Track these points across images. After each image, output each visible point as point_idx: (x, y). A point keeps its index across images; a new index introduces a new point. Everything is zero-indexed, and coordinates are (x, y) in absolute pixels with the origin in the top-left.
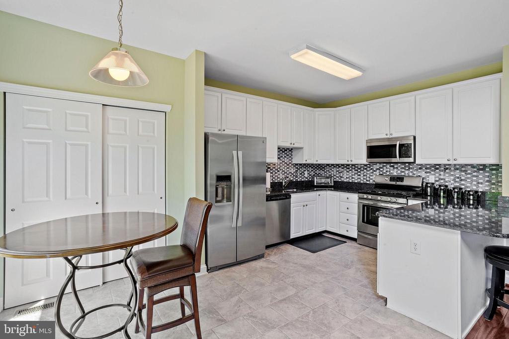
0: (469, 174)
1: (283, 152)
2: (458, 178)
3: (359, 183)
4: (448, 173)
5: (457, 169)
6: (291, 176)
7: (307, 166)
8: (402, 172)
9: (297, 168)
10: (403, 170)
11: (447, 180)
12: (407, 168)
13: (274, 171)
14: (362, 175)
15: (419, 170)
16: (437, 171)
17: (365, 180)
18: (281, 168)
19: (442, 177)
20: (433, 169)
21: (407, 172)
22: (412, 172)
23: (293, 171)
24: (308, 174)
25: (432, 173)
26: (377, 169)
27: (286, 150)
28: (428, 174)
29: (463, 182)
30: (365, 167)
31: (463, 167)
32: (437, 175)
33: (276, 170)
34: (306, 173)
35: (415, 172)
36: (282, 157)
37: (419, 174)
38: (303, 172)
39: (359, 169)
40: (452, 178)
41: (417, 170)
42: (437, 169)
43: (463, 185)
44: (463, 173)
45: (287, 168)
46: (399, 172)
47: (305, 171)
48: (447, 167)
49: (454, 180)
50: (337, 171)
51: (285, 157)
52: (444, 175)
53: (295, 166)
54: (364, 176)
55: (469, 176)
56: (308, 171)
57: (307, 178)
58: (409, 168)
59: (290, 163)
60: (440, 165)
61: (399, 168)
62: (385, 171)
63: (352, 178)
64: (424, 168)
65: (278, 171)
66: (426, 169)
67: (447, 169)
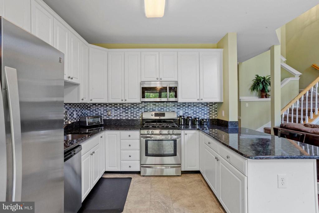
0: (200, 108)
2: (195, 111)
3: (127, 120)
4: (190, 108)
5: (195, 106)
9: (67, 108)
10: (162, 107)
11: (189, 113)
12: (165, 106)
14: (129, 113)
15: (173, 107)
16: (184, 107)
17: (132, 117)
19: (187, 111)
20: (181, 106)
21: (165, 109)
22: (168, 109)
24: (77, 114)
25: (181, 109)
26: (143, 107)
28: (179, 110)
29: (197, 114)
30: (132, 106)
31: (197, 104)
32: (184, 110)
34: (75, 113)
35: (170, 109)
37: (173, 110)
38: (72, 113)
39: (127, 107)
40: (192, 111)
42: (184, 106)
43: (198, 116)
44: (198, 108)
46: (160, 109)
47: (74, 111)
48: (189, 104)
49: (193, 113)
50: (104, 110)
52: (188, 110)
54: (131, 113)
55: (200, 110)
56: (76, 111)
57: (75, 119)
58: (167, 106)
60: (186, 103)
61: (160, 106)
63: (120, 116)
64: (176, 106)
66: (178, 106)
67: (189, 106)
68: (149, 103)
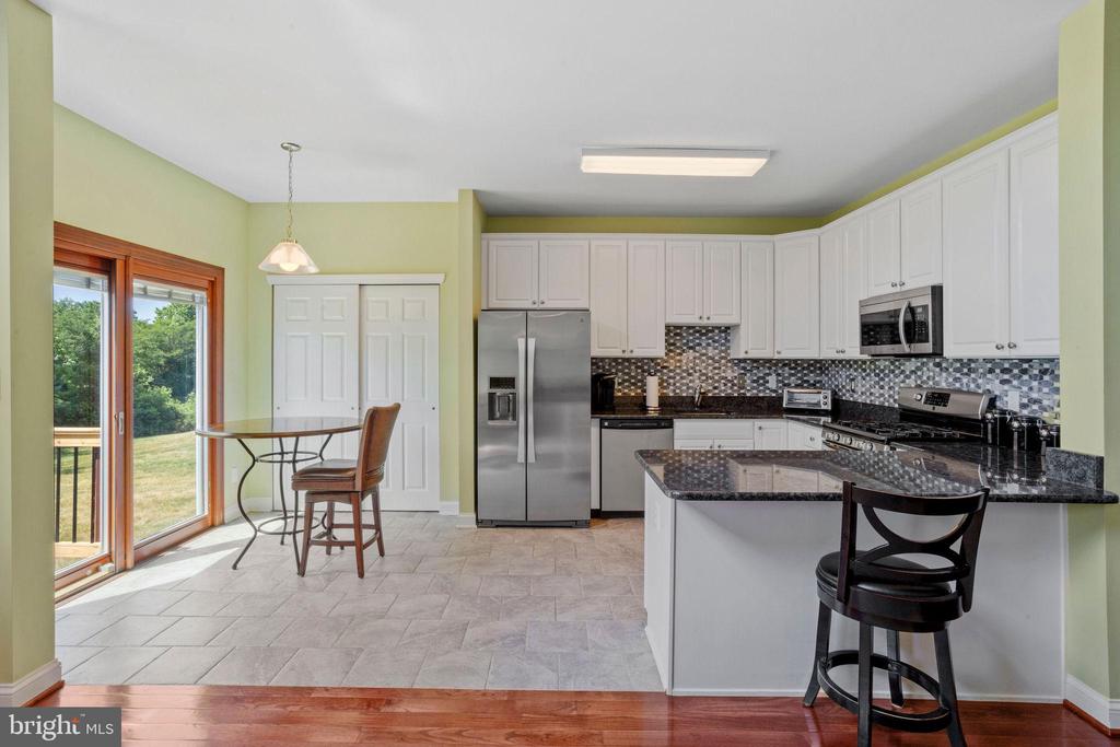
1: (702, 334)
3: (881, 407)
4: (1047, 384)
6: (725, 385)
7: (776, 365)
8: (956, 379)
9: (744, 368)
11: (1045, 403)
12: (965, 370)
13: (678, 374)
14: (887, 388)
15: (989, 376)
16: (1026, 377)
17: (892, 401)
18: (697, 368)
19: (1035, 395)
20: (1016, 371)
21: (965, 380)
22: (974, 380)
23: (730, 374)
24: (778, 381)
25: (1015, 383)
26: (912, 372)
27: (712, 331)
28: (1006, 387)
32: (1025, 389)
33: (684, 371)
34: (772, 379)
35: (980, 381)
36: (699, 345)
37: (988, 387)
38: (763, 378)
39: (882, 371)
41: (984, 375)
42: (1024, 371)
45: (715, 368)
46: (951, 380)
47: (769, 374)
48: (1046, 366)
50: (847, 377)
51: (709, 345)
52: (1040, 390)
53: (736, 365)
54: (890, 388)
56: (778, 375)
57: (775, 391)
58: (969, 370)
59: (722, 358)
60: (1031, 360)
61: (951, 370)
62: (925, 378)
63: (871, 394)
64: (998, 371)
65: (690, 375)
66: (1004, 371)
67: (1044, 372)
68: (925, 360)
